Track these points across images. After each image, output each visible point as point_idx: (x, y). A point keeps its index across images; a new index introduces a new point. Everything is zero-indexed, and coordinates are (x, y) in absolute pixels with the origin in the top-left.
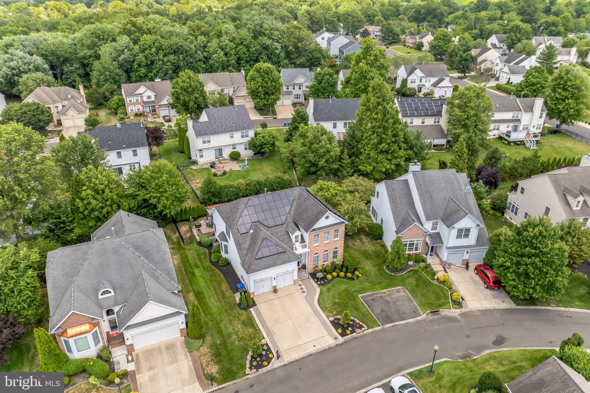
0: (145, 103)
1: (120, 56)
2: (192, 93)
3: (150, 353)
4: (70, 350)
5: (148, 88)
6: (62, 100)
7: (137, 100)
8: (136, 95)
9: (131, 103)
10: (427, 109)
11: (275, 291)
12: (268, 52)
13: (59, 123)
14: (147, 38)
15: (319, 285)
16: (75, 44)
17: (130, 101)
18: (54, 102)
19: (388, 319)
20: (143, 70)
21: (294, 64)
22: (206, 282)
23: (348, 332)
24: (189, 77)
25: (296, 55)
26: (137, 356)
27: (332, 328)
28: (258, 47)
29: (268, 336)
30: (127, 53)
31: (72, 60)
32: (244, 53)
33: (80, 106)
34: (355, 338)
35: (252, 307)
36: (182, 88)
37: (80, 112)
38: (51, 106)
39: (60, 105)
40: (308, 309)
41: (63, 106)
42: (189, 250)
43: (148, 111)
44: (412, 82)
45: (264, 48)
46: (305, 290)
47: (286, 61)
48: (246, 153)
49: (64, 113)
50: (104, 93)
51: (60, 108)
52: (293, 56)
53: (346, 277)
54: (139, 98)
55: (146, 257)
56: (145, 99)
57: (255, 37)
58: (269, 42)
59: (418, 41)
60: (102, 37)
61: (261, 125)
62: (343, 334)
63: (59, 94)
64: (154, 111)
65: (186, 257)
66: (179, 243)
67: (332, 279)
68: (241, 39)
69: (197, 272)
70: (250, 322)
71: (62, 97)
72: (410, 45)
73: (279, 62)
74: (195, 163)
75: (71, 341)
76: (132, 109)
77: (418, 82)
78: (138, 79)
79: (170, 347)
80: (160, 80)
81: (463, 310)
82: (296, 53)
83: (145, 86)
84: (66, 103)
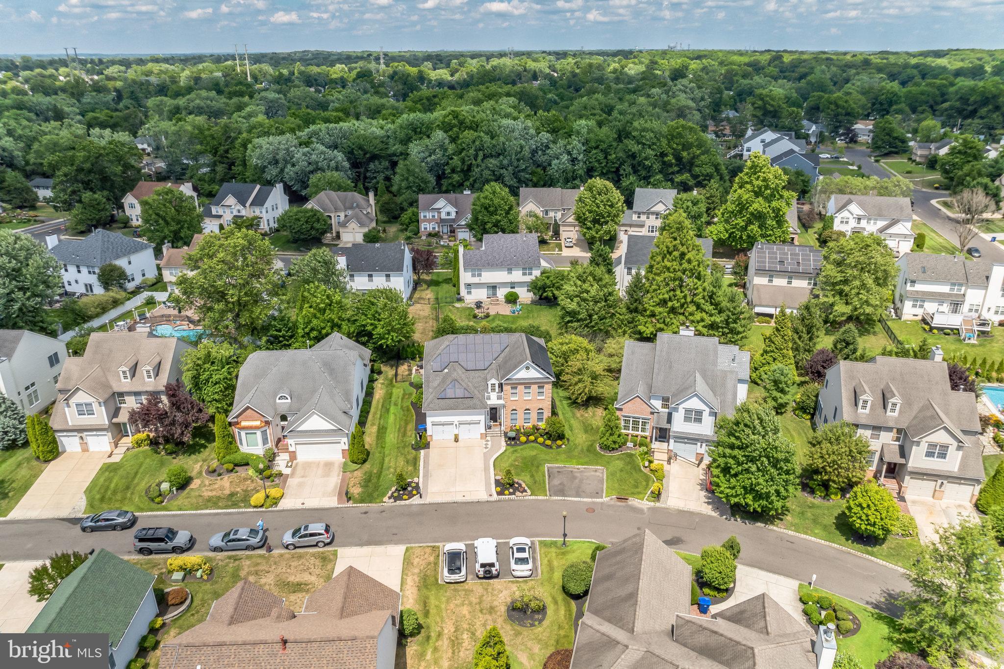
0: (442, 221)
1: (430, 156)
2: (494, 213)
3: (308, 465)
4: (241, 444)
5: (450, 202)
6: (346, 209)
7: (433, 216)
8: (433, 209)
9: (426, 220)
10: (799, 263)
11: (456, 440)
12: (635, 162)
13: (338, 236)
14: (468, 135)
15: (508, 445)
16: (388, 137)
17: (425, 216)
18: (337, 210)
19: (561, 492)
20: (456, 177)
21: (672, 180)
22: (395, 419)
23: (507, 492)
24: (494, 193)
25: (676, 169)
26: (297, 464)
27: (493, 486)
28: (621, 154)
29: (424, 476)
30: (439, 154)
31: (381, 157)
32: (598, 161)
33: (364, 217)
34: (512, 500)
35: (423, 448)
36: (482, 205)
37: (362, 225)
38: (332, 215)
39: (342, 215)
40: (480, 464)
41: (346, 216)
42: (398, 388)
43: (445, 231)
44: (842, 222)
45: (628, 157)
46: (489, 446)
47: (659, 177)
48: (525, 296)
49: (343, 225)
50: (401, 204)
51: (342, 218)
52: (671, 170)
53: (543, 444)
54: (436, 214)
55: (331, 374)
56: (443, 216)
57: (619, 139)
58: (635, 148)
59: (933, 152)
60: (419, 130)
61: (572, 263)
62: (499, 494)
63: (344, 202)
64: (453, 231)
65: (391, 394)
66: (391, 380)
67: (526, 442)
68: (597, 141)
69: (392, 409)
70: (415, 462)
71: (347, 205)
72: (918, 159)
73: (649, 177)
74: (460, 300)
75: (243, 433)
76: (426, 227)
77: (853, 223)
78: (450, 188)
79: (329, 465)
80: (469, 192)
81: (658, 504)
82: (676, 165)
83: (446, 199)
84: (350, 212)
